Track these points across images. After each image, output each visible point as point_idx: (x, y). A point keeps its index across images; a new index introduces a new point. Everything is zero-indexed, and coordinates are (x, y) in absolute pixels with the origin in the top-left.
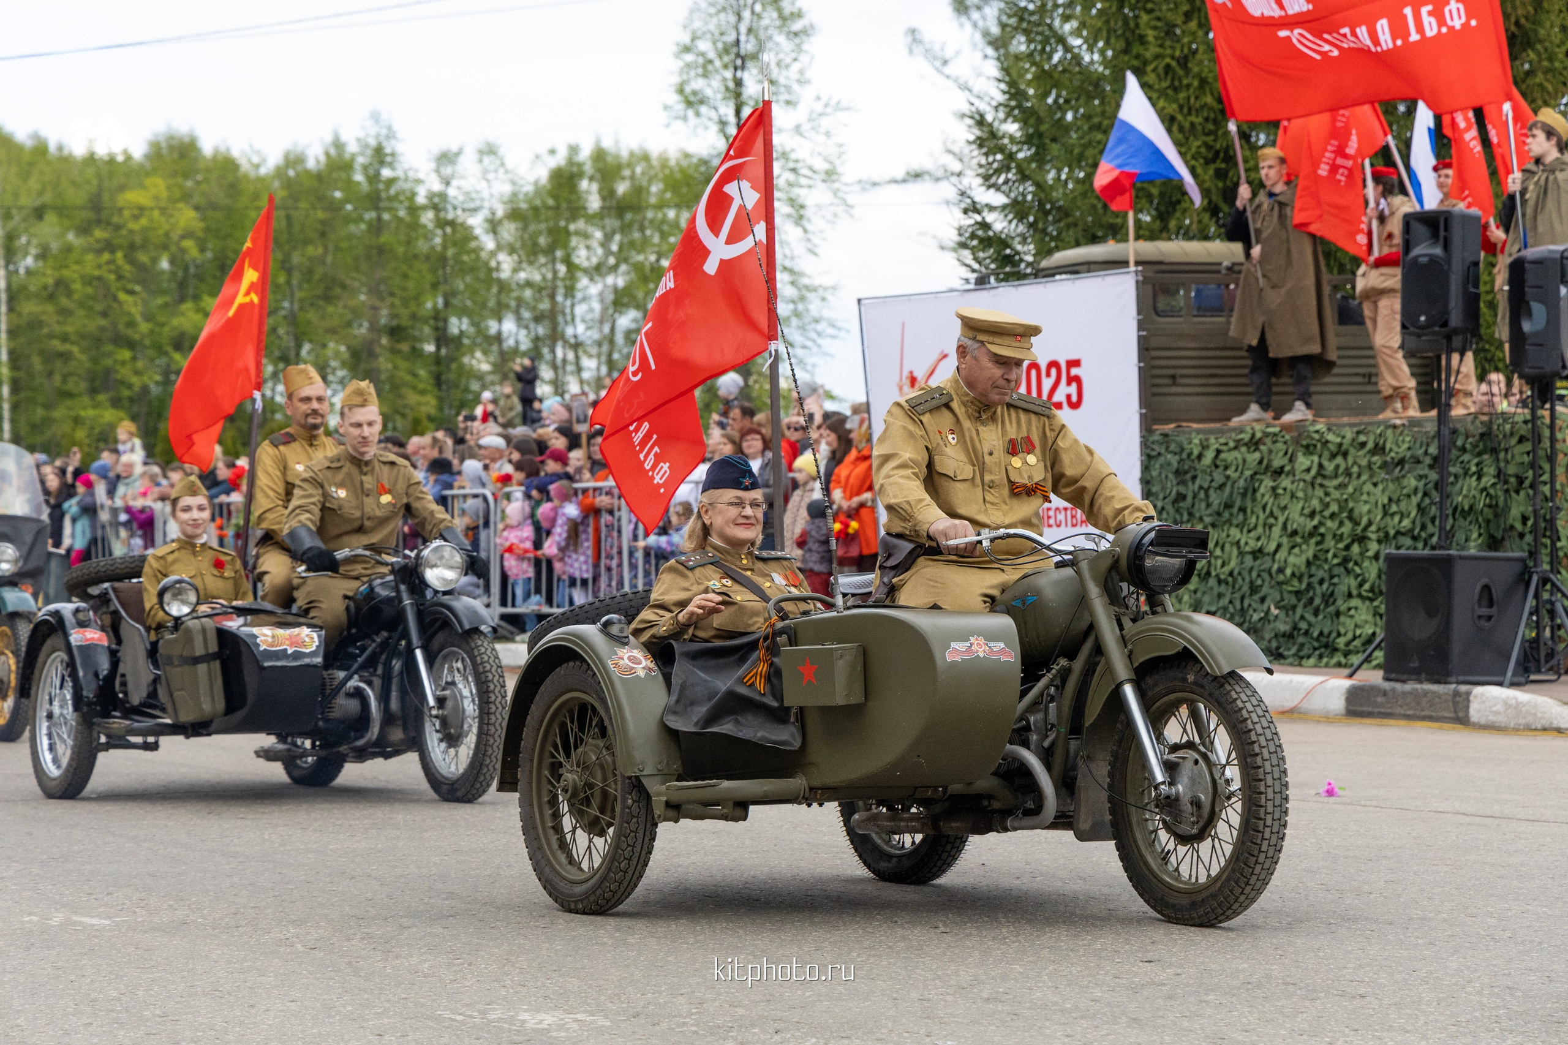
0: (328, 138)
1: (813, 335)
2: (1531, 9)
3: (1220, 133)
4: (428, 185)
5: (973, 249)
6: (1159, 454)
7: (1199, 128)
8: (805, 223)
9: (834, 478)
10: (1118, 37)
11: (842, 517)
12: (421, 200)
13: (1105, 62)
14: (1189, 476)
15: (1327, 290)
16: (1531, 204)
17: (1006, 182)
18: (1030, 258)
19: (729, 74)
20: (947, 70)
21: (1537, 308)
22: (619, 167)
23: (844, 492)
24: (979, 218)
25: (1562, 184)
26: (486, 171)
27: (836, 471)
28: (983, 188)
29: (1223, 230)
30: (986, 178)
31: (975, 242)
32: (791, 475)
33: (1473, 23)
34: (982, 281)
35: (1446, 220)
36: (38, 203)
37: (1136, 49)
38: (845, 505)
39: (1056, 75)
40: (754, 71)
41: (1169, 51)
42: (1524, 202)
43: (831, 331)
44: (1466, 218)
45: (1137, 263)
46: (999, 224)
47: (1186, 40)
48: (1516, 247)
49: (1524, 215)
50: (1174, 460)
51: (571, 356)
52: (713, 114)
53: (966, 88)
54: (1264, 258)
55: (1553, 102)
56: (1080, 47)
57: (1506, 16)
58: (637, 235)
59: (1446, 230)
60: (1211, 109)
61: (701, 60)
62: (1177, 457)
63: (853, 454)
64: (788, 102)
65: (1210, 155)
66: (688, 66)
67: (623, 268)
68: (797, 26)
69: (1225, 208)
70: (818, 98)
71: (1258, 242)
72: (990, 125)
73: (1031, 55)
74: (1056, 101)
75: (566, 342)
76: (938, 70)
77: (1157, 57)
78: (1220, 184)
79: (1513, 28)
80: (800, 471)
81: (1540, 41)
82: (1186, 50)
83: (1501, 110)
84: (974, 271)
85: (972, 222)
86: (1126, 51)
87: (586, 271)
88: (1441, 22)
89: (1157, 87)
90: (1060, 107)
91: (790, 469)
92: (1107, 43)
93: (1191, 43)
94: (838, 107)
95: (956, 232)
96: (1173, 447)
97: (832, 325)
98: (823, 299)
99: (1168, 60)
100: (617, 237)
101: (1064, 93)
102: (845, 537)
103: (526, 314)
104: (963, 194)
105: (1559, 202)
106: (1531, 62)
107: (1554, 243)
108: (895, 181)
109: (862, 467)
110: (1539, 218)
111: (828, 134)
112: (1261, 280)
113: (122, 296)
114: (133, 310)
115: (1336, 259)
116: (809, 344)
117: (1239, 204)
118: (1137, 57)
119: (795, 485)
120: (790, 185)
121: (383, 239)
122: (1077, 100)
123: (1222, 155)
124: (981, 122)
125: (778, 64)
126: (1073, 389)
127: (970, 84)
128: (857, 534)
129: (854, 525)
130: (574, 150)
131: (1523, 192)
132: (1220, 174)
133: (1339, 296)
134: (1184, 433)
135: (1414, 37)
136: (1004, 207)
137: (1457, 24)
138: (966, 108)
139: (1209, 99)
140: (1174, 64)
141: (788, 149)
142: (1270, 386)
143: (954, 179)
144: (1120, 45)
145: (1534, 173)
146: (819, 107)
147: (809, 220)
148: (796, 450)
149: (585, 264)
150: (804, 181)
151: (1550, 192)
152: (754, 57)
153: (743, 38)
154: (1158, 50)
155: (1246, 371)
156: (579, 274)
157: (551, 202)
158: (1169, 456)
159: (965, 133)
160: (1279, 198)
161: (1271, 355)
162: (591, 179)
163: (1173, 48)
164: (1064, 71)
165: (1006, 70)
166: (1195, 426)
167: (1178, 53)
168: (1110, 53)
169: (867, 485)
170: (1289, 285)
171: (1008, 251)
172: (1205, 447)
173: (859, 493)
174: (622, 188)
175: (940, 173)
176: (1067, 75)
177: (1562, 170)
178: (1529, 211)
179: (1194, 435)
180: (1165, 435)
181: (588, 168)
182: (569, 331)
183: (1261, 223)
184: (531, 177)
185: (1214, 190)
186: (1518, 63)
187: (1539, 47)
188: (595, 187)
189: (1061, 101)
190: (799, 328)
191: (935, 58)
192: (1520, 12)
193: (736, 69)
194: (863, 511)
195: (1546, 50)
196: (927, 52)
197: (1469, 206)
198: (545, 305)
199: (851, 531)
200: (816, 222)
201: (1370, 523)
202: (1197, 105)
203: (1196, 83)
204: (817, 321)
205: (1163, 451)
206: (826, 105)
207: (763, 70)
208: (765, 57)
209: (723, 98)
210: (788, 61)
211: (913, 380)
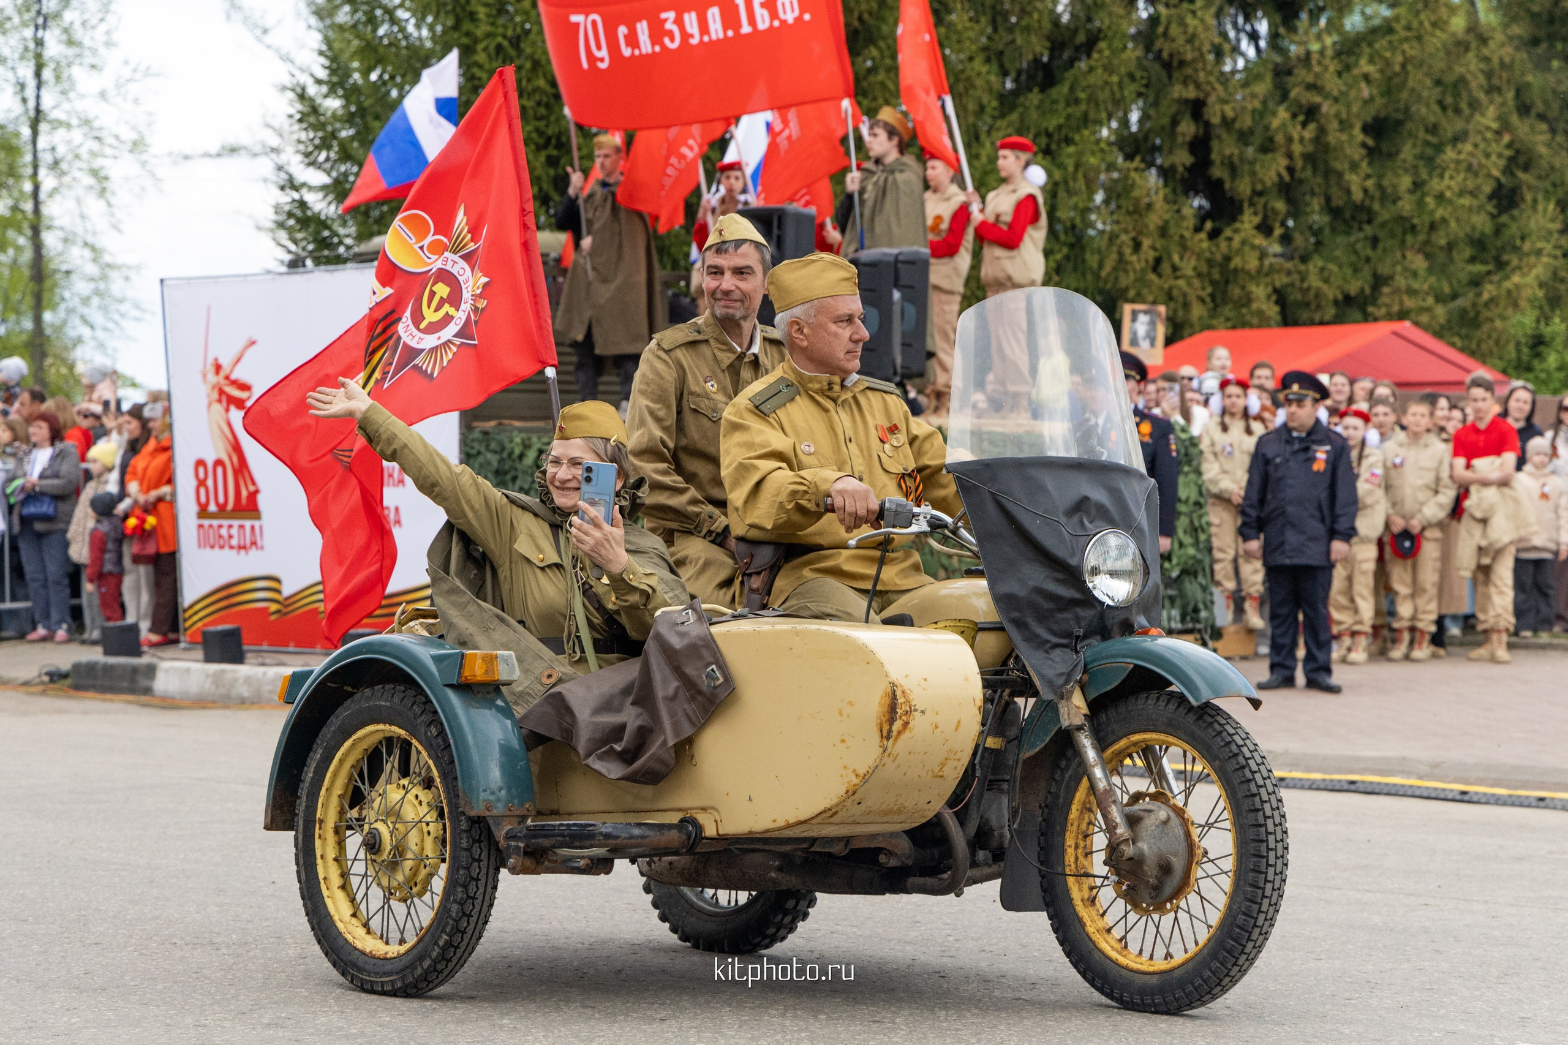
1: (116, 317)
2: (875, 5)
3: (553, 118)
5: (290, 231)
6: (479, 453)
7: (531, 112)
8: (108, 195)
9: (129, 469)
10: (447, 13)
11: (138, 512)
13: (433, 38)
14: (508, 477)
15: (658, 288)
16: (869, 204)
17: (327, 159)
18: (349, 241)
19: (29, 33)
20: (268, 39)
23: (141, 484)
24: (296, 196)
25: (901, 186)
27: (133, 462)
28: (302, 166)
29: (553, 220)
30: (307, 155)
31: (292, 222)
32: (84, 465)
33: (807, 17)
34: (296, 264)
35: (780, 219)
37: (467, 26)
38: (142, 498)
39: (381, 50)
40: (58, 31)
41: (501, 30)
42: (862, 202)
43: (135, 313)
44: (799, 217)
46: (319, 204)
47: (518, 19)
48: (852, 248)
49: (862, 215)
50: (494, 459)
52: (11, 76)
53: (287, 59)
54: (594, 251)
55: (893, 101)
56: (407, 20)
57: (847, 10)
59: (780, 227)
60: (545, 93)
62: (497, 457)
63: (152, 444)
64: (93, 66)
65: (541, 141)
69: (556, 197)
70: (126, 62)
71: (589, 233)
72: (312, 100)
73: (354, 26)
74: (381, 76)
76: (258, 39)
77: (489, 35)
78: (552, 172)
79: (856, 23)
80: (95, 461)
81: (884, 38)
82: (519, 30)
83: (839, 107)
84: (290, 252)
85: (289, 199)
86: (456, 27)
88: (774, 15)
89: (487, 66)
90: (385, 83)
91: (83, 458)
92: (436, 18)
93: (523, 23)
94: (148, 73)
95: (272, 210)
96: (493, 446)
97: (137, 306)
98: (127, 279)
99: (500, 39)
101: (389, 68)
102: (141, 533)
104: (280, 168)
105: (897, 203)
106: (873, 59)
107: (890, 245)
108: (207, 155)
109: (161, 458)
110: (877, 220)
111: (136, 101)
112: (590, 273)
115: (669, 254)
116: (111, 325)
117: (571, 191)
118: (468, 34)
119: (88, 476)
120: (93, 154)
122: (403, 76)
123: (554, 141)
124: (302, 96)
125: (84, 24)
127: (292, 55)
128: (154, 528)
129: (151, 520)
131: (862, 191)
132: (552, 162)
133: (670, 293)
134: (505, 431)
135: (746, 29)
136: (324, 188)
137: (790, 18)
138: (288, 81)
139: (541, 82)
140: (506, 43)
141: (91, 116)
142: (596, 385)
143: (273, 155)
144: (450, 22)
145: (872, 173)
146: (127, 72)
147: (113, 193)
148: (89, 439)
150: (108, 151)
151: (888, 193)
152: (57, 15)
154: (489, 28)
155: (571, 368)
158: (489, 456)
159: (286, 107)
160: (613, 189)
161: (597, 351)
163: (505, 27)
164: (390, 44)
165: (328, 41)
166: (517, 424)
167: (510, 33)
168: (439, 28)
169: (166, 478)
170: (619, 280)
171: (326, 233)
172: (526, 446)
173: (157, 486)
175: (258, 149)
176: (393, 49)
177: (901, 171)
178: (867, 212)
179: (515, 433)
180: (485, 433)
183: (592, 215)
185: (545, 178)
186: (860, 59)
187: (882, 44)
189: (386, 77)
190: (100, 308)
191: (255, 26)
192: (864, 6)
193: (37, 27)
194: (162, 507)
195: (889, 47)
196: (246, 20)
197: (807, 204)
199: (147, 526)
200: (121, 194)
202: (530, 88)
203: (528, 65)
204: (121, 301)
205: (483, 449)
206: (135, 71)
207: (66, 30)
208: (68, 16)
209: (22, 58)
210: (94, 21)
211: (218, 368)
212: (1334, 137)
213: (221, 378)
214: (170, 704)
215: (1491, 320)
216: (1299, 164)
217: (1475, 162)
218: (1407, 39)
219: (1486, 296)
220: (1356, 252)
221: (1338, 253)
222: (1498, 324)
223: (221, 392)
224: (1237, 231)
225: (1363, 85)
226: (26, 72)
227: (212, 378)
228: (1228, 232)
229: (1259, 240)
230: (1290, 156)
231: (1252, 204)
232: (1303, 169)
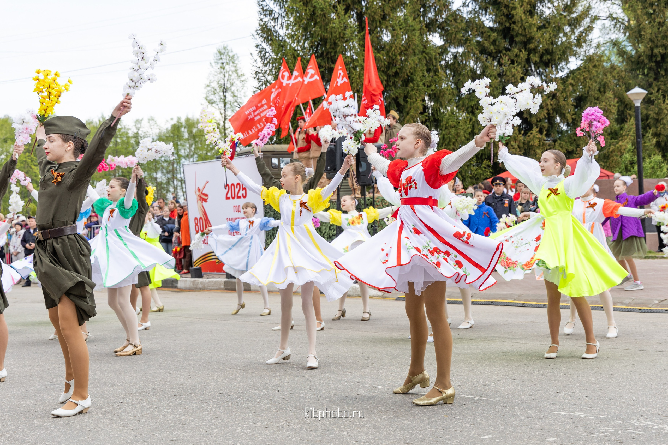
0: (100, 116)
4: (132, 130)
12: (130, 135)
19: (222, 94)
21: (363, 164)
22: (194, 124)
26: (151, 125)
36: (5, 137)
40: (230, 93)
45: (262, 152)
51: (179, 183)
52: (217, 107)
58: (200, 145)
61: (213, 90)
66: (208, 91)
67: (196, 156)
68: (243, 78)
75: (177, 179)
87: (184, 157)
100: (194, 146)
103: (164, 171)
113: (33, 167)
114: (37, 171)
121: (117, 148)
126: (244, 192)
130: (179, 118)
149: (184, 155)
152: (230, 88)
153: (226, 82)
156: (182, 158)
157: (172, 135)
162: (185, 127)
174: (195, 130)
181: (184, 123)
182: (179, 176)
184: (165, 127)
188: (186, 130)
193: (224, 92)
198: (171, 168)
201: (325, 232)
207: (232, 93)
208: (233, 88)
209: (220, 101)
210: (240, 89)
211: (199, 190)
212: (562, 103)
213: (200, 193)
214: (182, 290)
215: (613, 156)
216: (551, 112)
217: (606, 108)
218: (585, 72)
219: (611, 149)
220: (571, 138)
221: (566, 139)
222: (615, 157)
223: (200, 197)
224: (531, 133)
225: (570, 86)
226: (222, 105)
227: (198, 193)
228: (529, 134)
229: (539, 136)
230: (548, 110)
231: (536, 125)
232: (553, 113)
